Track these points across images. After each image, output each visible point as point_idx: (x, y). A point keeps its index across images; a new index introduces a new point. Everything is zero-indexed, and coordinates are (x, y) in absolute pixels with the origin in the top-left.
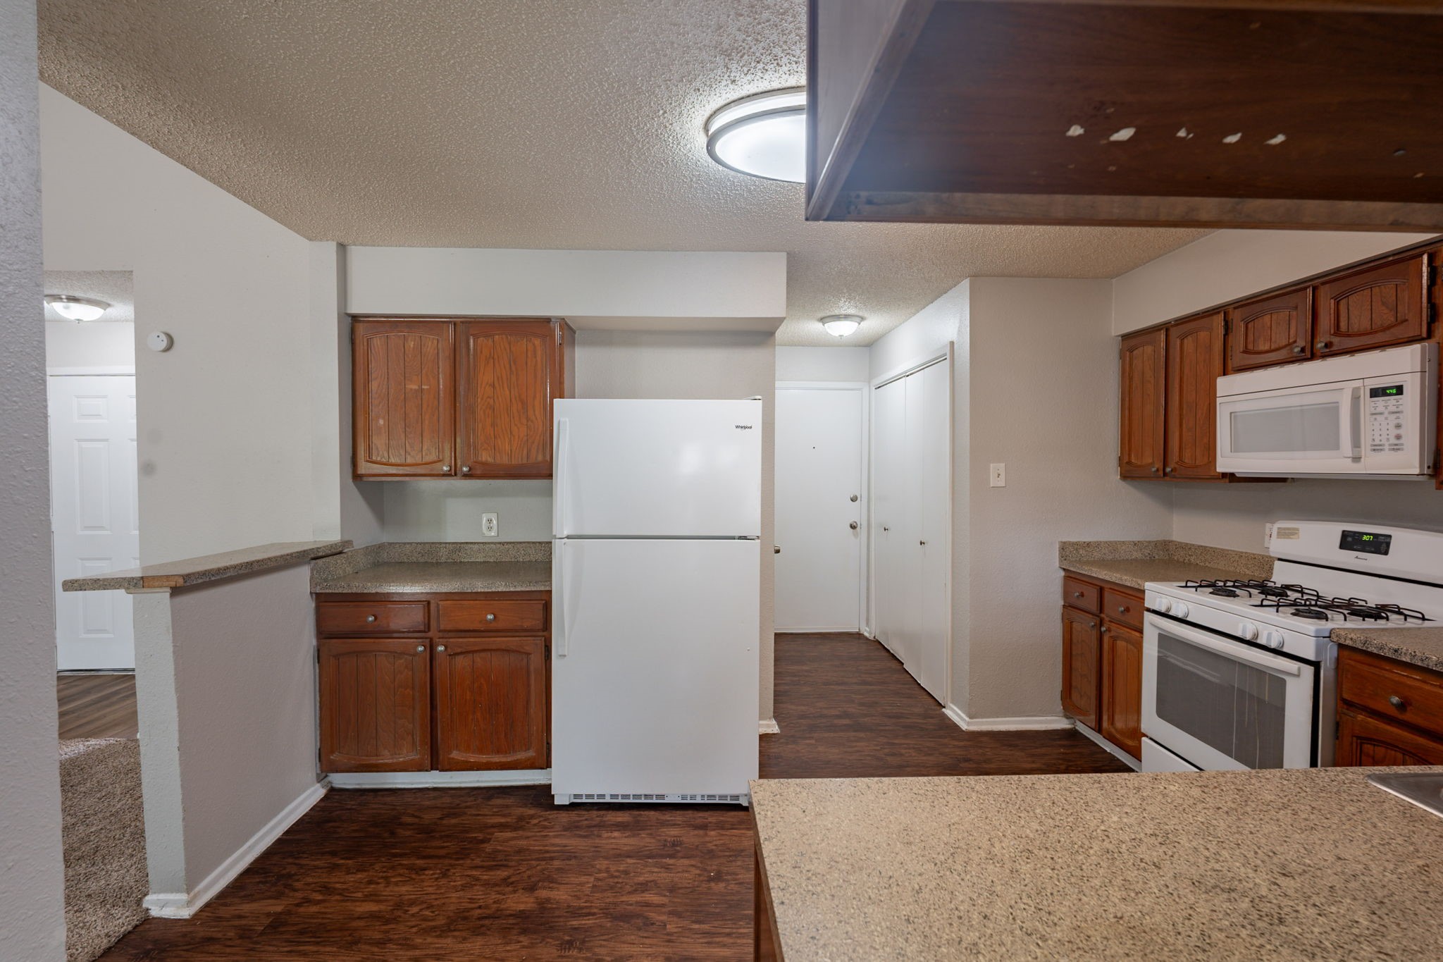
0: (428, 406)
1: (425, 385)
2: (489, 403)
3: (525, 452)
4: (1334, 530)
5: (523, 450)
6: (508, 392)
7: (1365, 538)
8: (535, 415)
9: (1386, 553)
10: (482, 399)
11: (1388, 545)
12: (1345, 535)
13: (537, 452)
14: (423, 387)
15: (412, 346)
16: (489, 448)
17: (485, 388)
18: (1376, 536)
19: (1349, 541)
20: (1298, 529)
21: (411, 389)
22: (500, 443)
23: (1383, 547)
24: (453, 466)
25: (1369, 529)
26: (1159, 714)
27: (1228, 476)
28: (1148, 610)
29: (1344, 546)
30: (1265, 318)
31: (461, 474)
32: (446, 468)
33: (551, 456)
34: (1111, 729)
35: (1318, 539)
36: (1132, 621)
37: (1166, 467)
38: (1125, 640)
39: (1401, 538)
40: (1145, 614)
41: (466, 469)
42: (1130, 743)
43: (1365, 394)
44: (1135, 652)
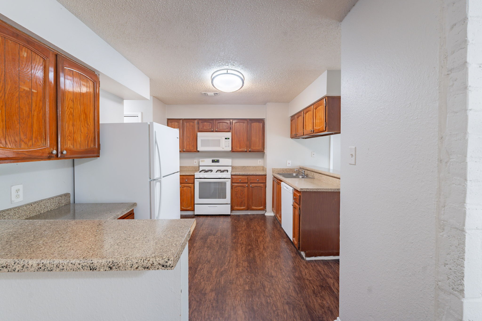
0: (36, 106)
1: (34, 89)
2: (71, 111)
3: (87, 142)
4: (211, 160)
5: (86, 142)
6: (80, 107)
7: (215, 160)
8: (90, 122)
9: (219, 162)
10: (68, 108)
11: (219, 161)
12: (212, 160)
13: (91, 142)
14: (33, 90)
15: (25, 56)
16: (71, 139)
17: (69, 101)
19: (213, 161)
20: (204, 160)
21: (24, 90)
22: (76, 137)
23: (218, 162)
24: (57, 150)
25: (216, 159)
26: (200, 198)
27: (199, 151)
28: (196, 178)
29: (212, 162)
30: (205, 123)
31: (61, 156)
32: (55, 152)
33: (99, 145)
34: (183, 208)
35: (208, 161)
36: (189, 182)
37: (183, 149)
38: (187, 187)
39: (221, 160)
40: (195, 179)
41: (65, 152)
42: (189, 208)
43: (224, 138)
44: (190, 188)
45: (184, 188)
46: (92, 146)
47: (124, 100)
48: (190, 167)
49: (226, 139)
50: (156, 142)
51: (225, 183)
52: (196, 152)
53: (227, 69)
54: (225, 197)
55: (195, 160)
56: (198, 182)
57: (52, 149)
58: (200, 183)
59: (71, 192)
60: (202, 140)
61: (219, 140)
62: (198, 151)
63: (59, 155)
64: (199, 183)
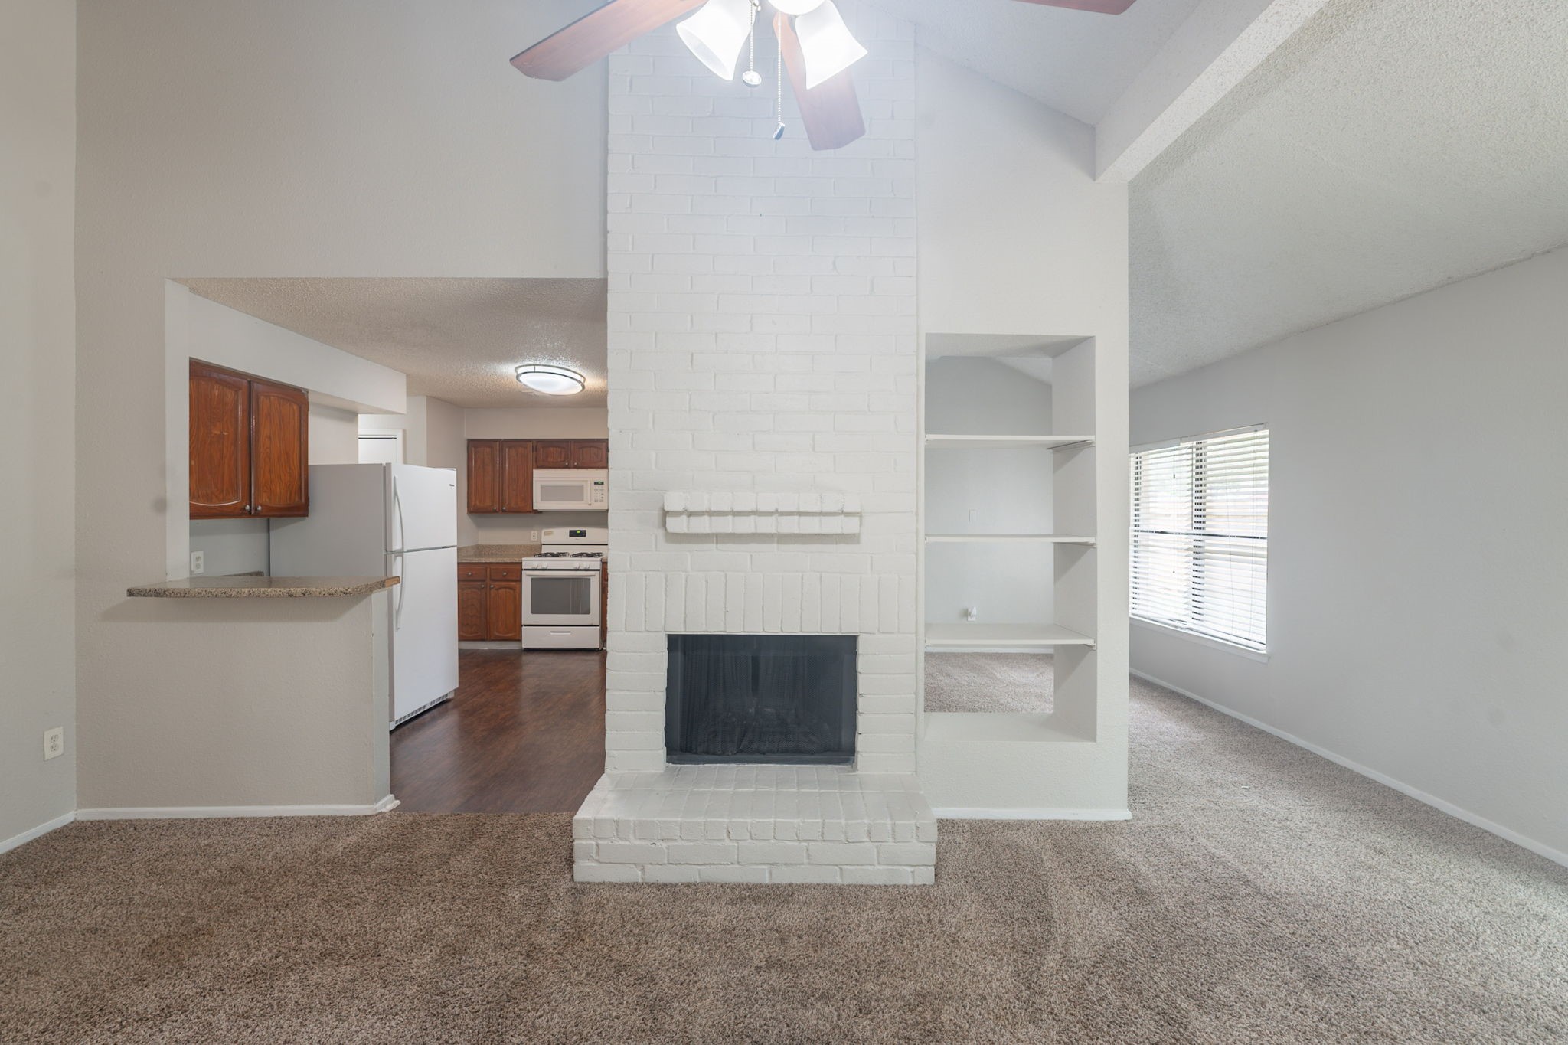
1: (226, 432)
2: (267, 453)
3: (289, 494)
4: (567, 530)
5: (287, 493)
6: (280, 444)
7: (577, 532)
9: (585, 536)
11: (585, 533)
12: (571, 531)
13: (296, 494)
14: (224, 433)
15: (217, 394)
16: (267, 491)
18: (581, 531)
19: (573, 534)
20: (553, 531)
21: (216, 435)
22: (274, 487)
24: (250, 505)
25: (578, 529)
26: (533, 612)
27: (536, 510)
28: (525, 570)
29: (570, 536)
30: (552, 449)
31: (255, 513)
32: (248, 507)
33: (307, 499)
34: (497, 634)
35: (561, 534)
36: (511, 578)
37: (502, 507)
38: (506, 588)
39: (589, 531)
40: (523, 572)
41: (260, 508)
42: (510, 635)
43: (590, 482)
44: (512, 591)
45: (500, 591)
46: (297, 499)
47: (359, 415)
48: (521, 546)
49: (596, 483)
50: (396, 494)
51: (587, 580)
52: (530, 512)
53: (535, 365)
54: (588, 612)
55: (532, 532)
56: (530, 578)
57: (244, 504)
58: (535, 581)
59: (264, 569)
60: (543, 487)
61: (581, 488)
62: (536, 512)
63: (253, 512)
64: (532, 579)
